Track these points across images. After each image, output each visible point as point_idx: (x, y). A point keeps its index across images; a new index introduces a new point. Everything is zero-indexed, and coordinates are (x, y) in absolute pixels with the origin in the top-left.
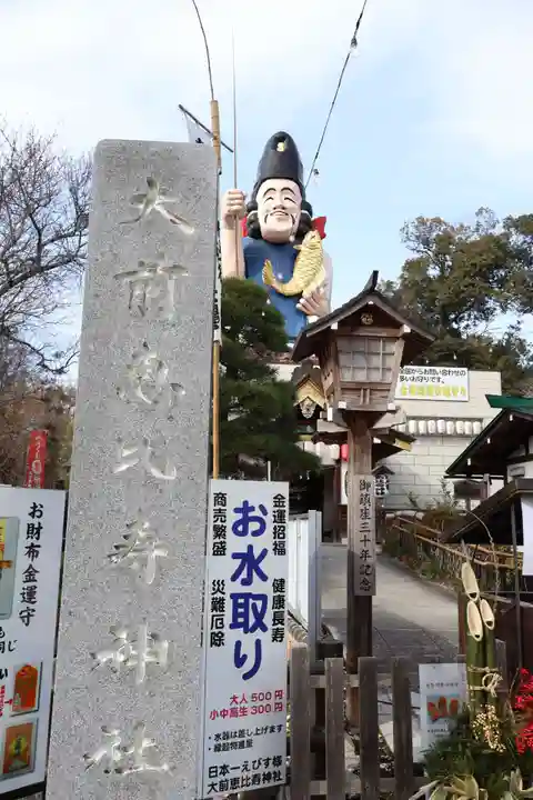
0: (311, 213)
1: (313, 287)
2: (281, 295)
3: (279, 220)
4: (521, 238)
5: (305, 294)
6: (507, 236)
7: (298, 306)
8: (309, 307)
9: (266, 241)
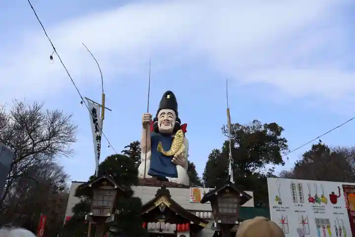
0: (180, 123)
1: (178, 153)
2: (165, 156)
3: (166, 125)
4: (272, 133)
5: (175, 156)
6: (265, 131)
7: (172, 161)
8: (177, 161)
9: (161, 133)
